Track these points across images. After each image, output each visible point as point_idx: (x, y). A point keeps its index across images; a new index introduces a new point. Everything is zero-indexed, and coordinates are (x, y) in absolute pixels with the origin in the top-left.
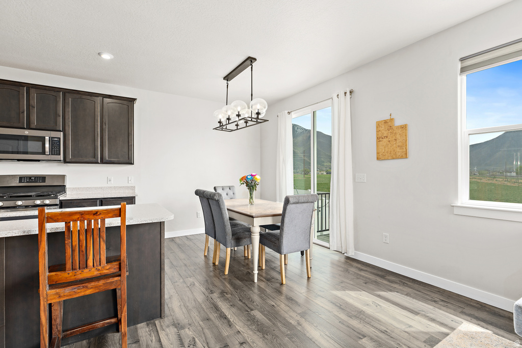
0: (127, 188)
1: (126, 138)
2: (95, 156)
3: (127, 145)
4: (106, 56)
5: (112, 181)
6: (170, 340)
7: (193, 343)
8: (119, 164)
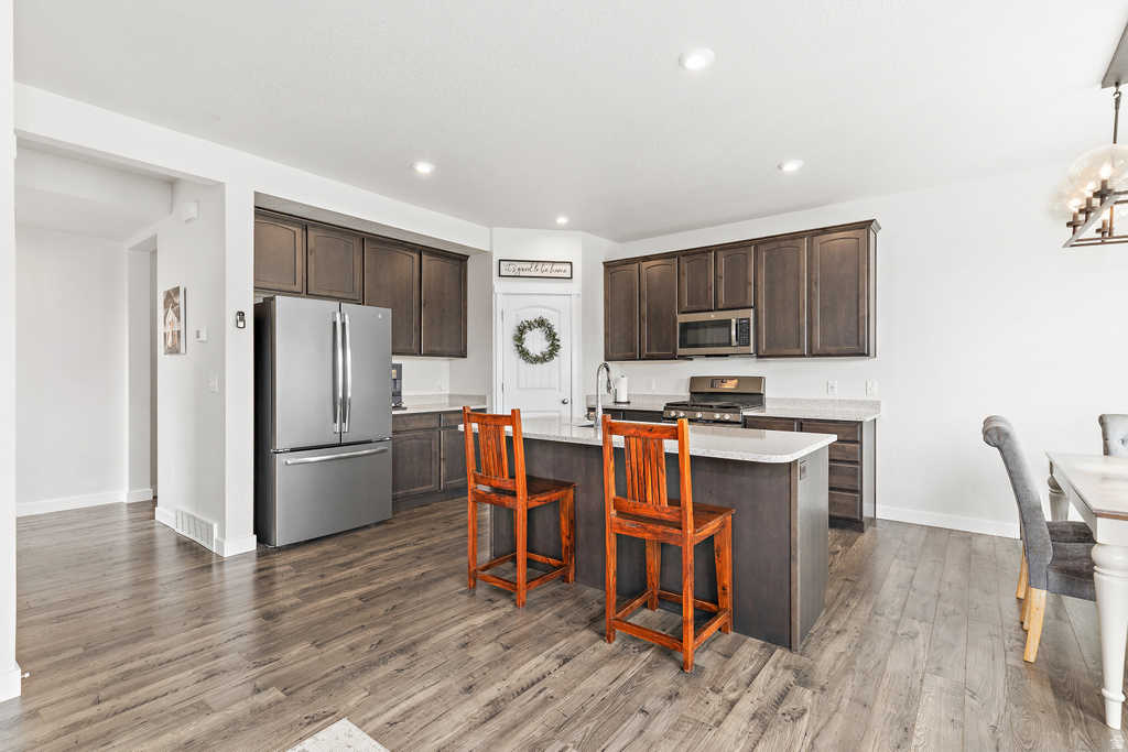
0: (864, 403)
1: (854, 304)
2: (799, 345)
3: (855, 317)
4: (791, 167)
5: (836, 390)
6: (768, 686)
7: (796, 715)
8: (841, 356)
